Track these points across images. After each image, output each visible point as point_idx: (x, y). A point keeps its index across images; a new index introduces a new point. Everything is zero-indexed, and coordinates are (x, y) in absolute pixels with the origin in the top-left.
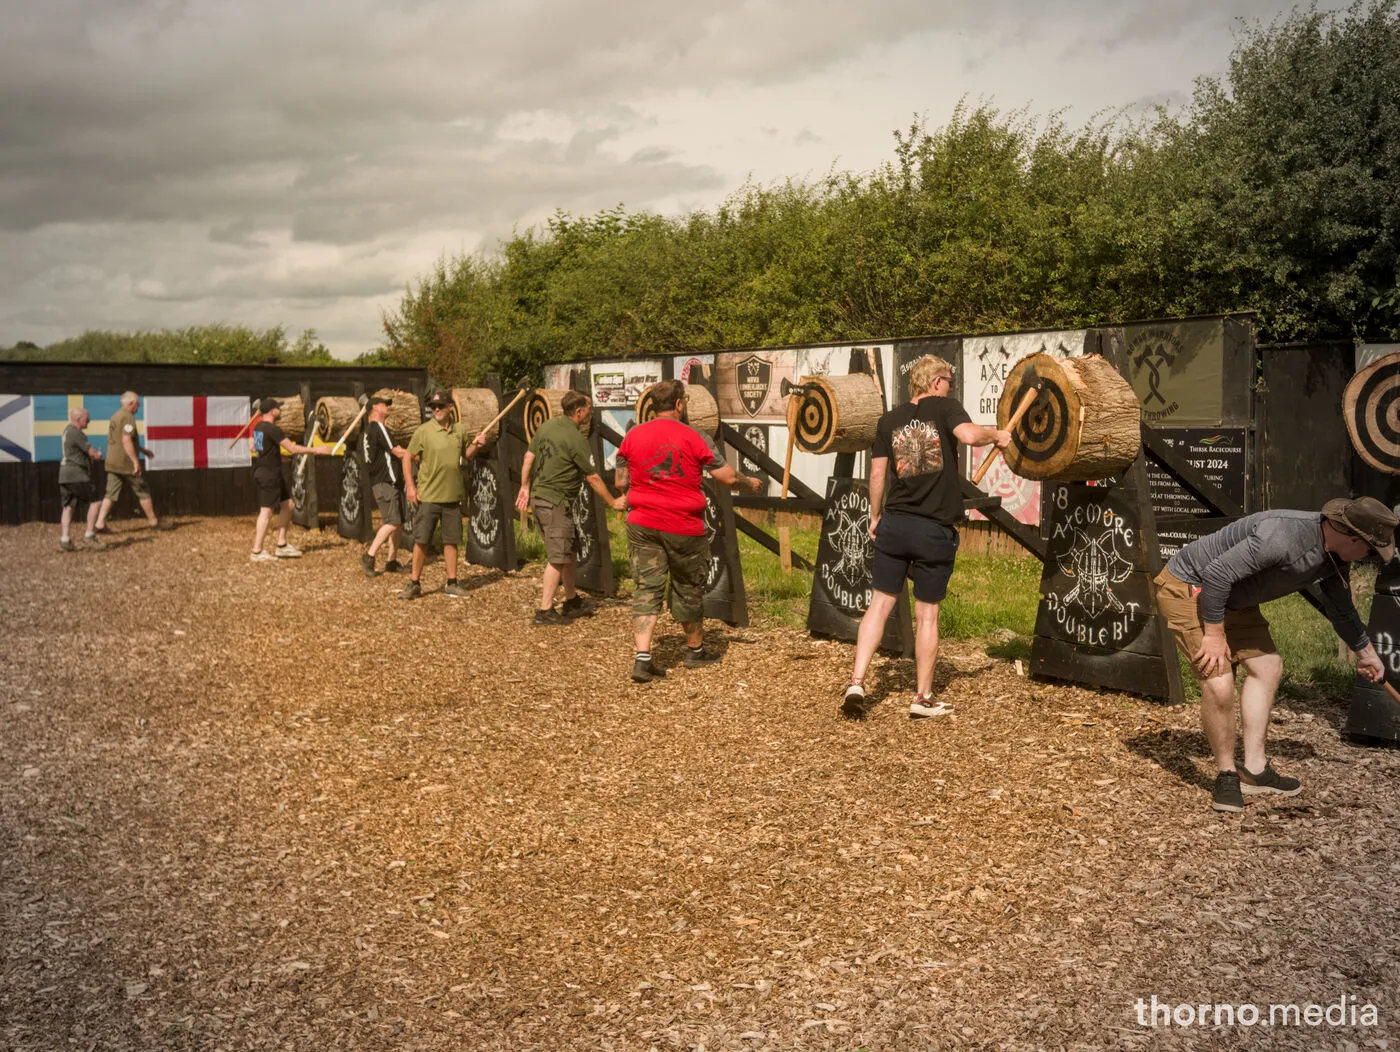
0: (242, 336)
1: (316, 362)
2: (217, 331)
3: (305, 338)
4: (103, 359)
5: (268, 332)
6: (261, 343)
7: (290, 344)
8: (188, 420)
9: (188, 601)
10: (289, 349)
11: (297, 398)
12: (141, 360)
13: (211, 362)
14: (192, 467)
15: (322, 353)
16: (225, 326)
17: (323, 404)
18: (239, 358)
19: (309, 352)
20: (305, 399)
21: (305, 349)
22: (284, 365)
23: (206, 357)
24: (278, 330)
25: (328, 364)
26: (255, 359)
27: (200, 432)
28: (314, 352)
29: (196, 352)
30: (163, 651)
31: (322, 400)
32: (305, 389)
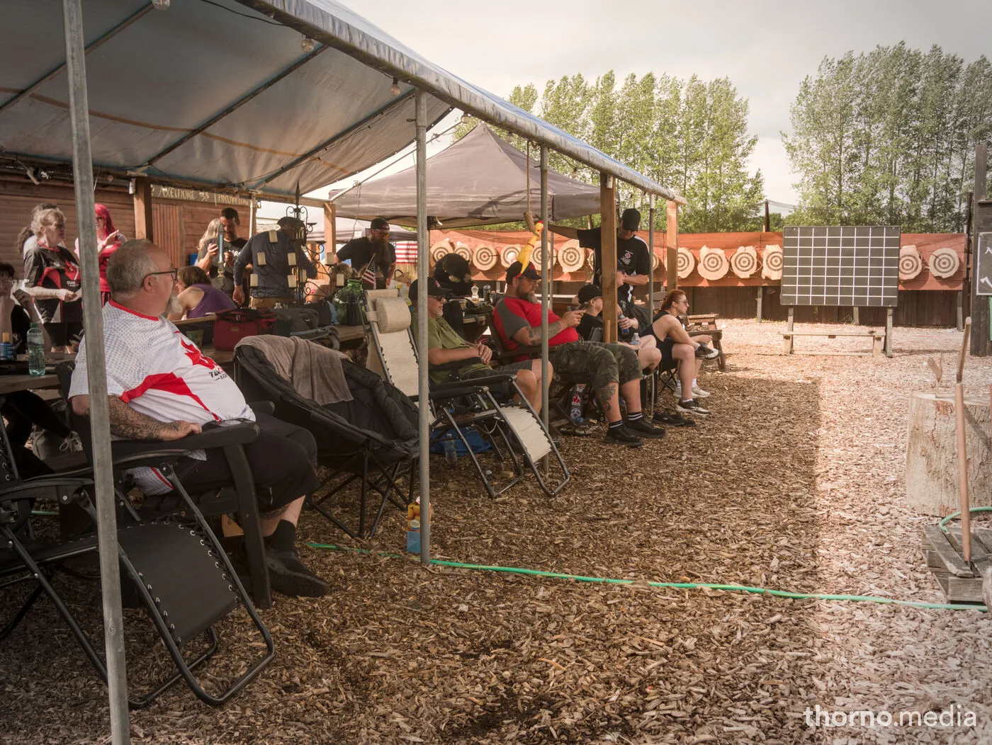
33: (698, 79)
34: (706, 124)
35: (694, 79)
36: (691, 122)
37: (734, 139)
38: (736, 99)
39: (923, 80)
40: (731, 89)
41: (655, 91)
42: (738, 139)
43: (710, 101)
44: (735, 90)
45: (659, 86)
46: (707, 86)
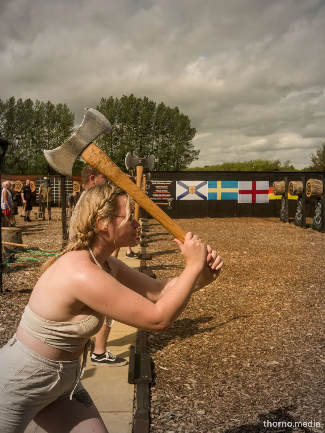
0: (267, 163)
1: (290, 170)
2: (259, 162)
3: (287, 163)
4: (228, 170)
5: (275, 162)
6: (273, 165)
7: (282, 165)
8: (250, 188)
9: (248, 243)
10: (281, 166)
11: (283, 182)
12: (238, 171)
13: (258, 171)
14: (251, 202)
15: (292, 167)
16: (262, 160)
17: (291, 184)
18: (266, 169)
19: (288, 167)
20: (286, 182)
21: (287, 166)
22: (280, 171)
23: (256, 169)
24: (278, 160)
25: (294, 171)
26: (271, 169)
27: (254, 192)
28: (289, 167)
29: (253, 168)
30: (240, 258)
31: (291, 182)
32: (286, 179)
33: (51, 103)
34: (56, 123)
35: (49, 103)
36: (50, 121)
37: (69, 129)
38: (69, 113)
39: (142, 110)
40: (67, 108)
41: (33, 107)
42: (71, 130)
43: (57, 113)
44: (68, 109)
45: (35, 105)
46: (55, 106)
